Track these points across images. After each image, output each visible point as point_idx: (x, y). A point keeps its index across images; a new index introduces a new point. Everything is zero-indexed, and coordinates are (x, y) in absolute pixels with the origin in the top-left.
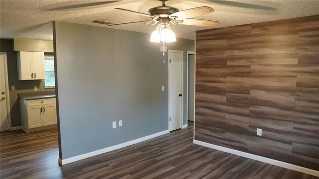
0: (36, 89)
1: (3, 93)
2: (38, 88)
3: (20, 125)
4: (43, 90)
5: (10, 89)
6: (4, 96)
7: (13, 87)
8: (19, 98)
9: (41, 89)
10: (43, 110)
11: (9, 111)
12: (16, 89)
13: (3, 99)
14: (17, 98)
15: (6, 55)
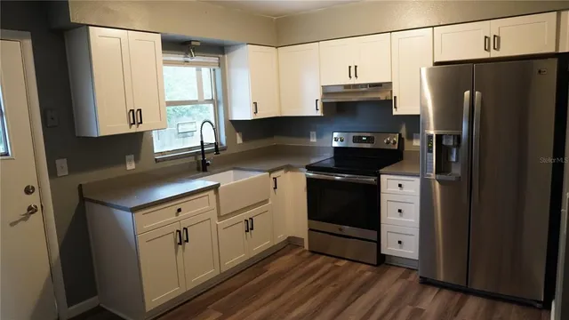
0: (131, 166)
1: (29, 191)
2: (137, 160)
3: (94, 293)
4: (151, 166)
5: (53, 172)
6: (33, 200)
7: (62, 164)
8: (83, 199)
9: (147, 165)
10: (182, 238)
12: (72, 170)
13: (32, 210)
14: (76, 200)
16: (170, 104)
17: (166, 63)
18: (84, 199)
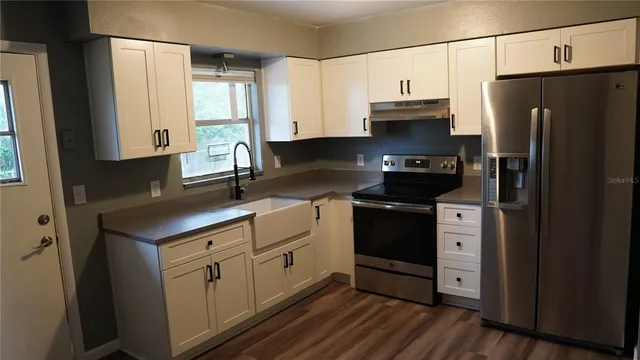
0: (156, 193)
1: (43, 221)
2: (163, 186)
5: (69, 200)
6: (48, 230)
7: (80, 191)
8: (102, 231)
10: (213, 274)
11: (72, 289)
12: (90, 198)
13: (46, 242)
14: (94, 232)
15: (44, 57)
16: (200, 123)
17: (196, 78)
18: (104, 230)
